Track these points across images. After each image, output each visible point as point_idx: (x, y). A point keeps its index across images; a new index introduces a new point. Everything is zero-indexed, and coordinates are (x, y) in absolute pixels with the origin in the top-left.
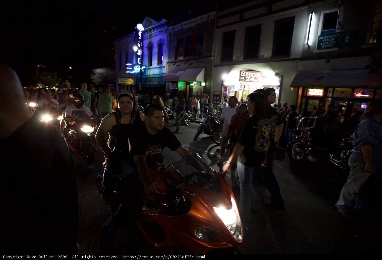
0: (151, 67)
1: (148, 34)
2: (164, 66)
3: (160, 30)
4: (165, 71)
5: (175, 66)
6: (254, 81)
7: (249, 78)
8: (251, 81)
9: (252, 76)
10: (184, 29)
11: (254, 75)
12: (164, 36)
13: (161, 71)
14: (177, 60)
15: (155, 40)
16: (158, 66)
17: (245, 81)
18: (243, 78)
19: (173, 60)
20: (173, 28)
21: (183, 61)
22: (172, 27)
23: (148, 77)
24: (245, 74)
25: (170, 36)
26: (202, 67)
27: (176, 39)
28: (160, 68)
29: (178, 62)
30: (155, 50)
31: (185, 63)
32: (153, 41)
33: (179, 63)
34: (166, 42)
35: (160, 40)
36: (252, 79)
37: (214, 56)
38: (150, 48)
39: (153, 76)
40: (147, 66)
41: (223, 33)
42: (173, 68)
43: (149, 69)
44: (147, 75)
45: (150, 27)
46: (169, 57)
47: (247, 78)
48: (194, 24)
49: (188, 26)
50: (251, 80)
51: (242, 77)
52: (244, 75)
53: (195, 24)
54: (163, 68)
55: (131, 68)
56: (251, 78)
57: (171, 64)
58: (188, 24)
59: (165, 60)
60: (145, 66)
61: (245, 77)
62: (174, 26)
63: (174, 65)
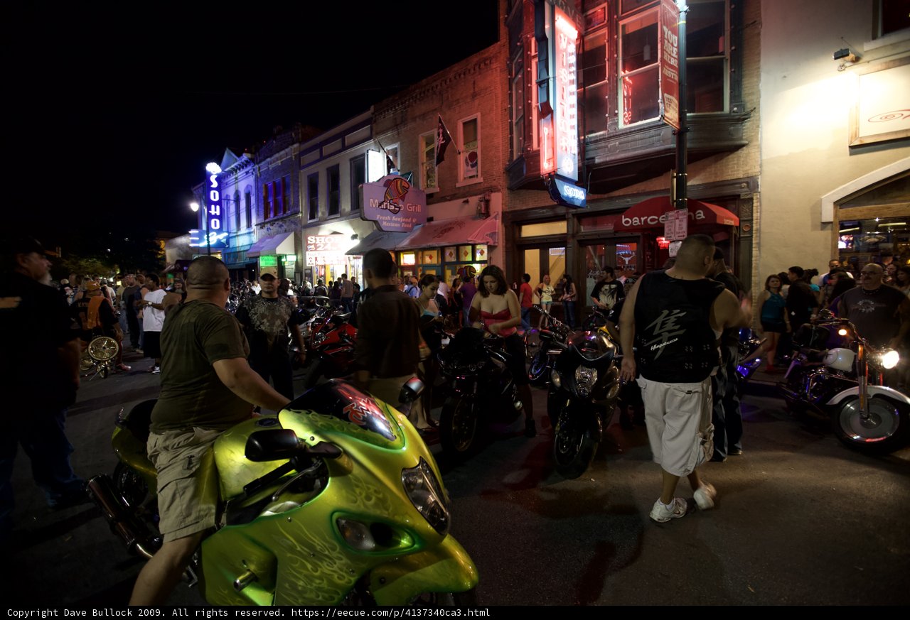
0: (239, 233)
1: (234, 177)
2: (252, 230)
3: (247, 170)
4: (255, 239)
5: (265, 230)
6: (331, 250)
7: (322, 246)
8: (325, 250)
9: (327, 241)
10: (271, 169)
11: (329, 240)
12: (251, 180)
13: (250, 240)
14: (267, 220)
15: (242, 186)
16: (247, 231)
17: (316, 250)
18: (313, 246)
19: (262, 220)
20: (259, 168)
21: (272, 221)
22: (257, 166)
23: (238, 250)
24: (316, 239)
25: (257, 180)
26: (292, 231)
27: (263, 185)
28: (249, 233)
29: (267, 223)
30: (243, 204)
31: (272, 225)
32: (240, 189)
33: (269, 225)
34: (253, 191)
35: (247, 186)
36: (328, 247)
37: (302, 212)
38: (237, 200)
39: (242, 249)
40: (235, 231)
41: (308, 176)
42: (264, 234)
43: (237, 236)
44: (236, 247)
45: (233, 166)
46: (258, 215)
47: (320, 246)
48: (279, 162)
49: (274, 165)
50: (326, 248)
51: (311, 245)
52: (314, 242)
53: (281, 162)
54: (252, 234)
55: (197, 239)
56: (325, 245)
57: (259, 227)
58: (274, 162)
59: (254, 221)
60: (228, 232)
61: (315, 245)
62: (260, 165)
63: (262, 228)
